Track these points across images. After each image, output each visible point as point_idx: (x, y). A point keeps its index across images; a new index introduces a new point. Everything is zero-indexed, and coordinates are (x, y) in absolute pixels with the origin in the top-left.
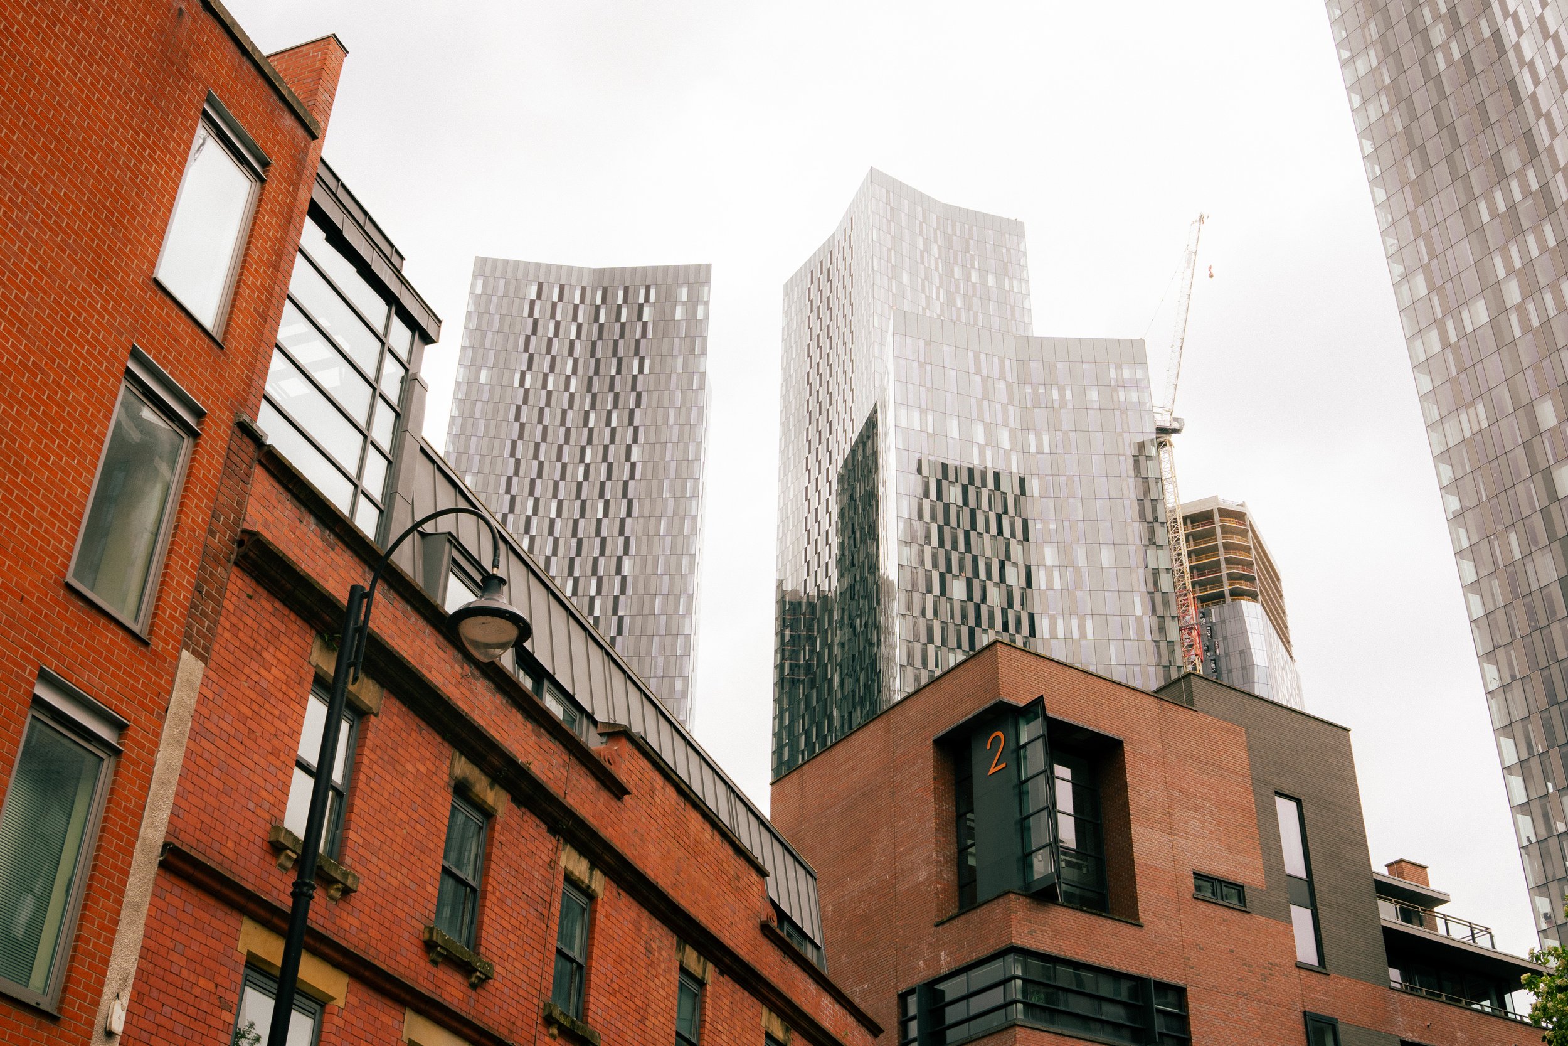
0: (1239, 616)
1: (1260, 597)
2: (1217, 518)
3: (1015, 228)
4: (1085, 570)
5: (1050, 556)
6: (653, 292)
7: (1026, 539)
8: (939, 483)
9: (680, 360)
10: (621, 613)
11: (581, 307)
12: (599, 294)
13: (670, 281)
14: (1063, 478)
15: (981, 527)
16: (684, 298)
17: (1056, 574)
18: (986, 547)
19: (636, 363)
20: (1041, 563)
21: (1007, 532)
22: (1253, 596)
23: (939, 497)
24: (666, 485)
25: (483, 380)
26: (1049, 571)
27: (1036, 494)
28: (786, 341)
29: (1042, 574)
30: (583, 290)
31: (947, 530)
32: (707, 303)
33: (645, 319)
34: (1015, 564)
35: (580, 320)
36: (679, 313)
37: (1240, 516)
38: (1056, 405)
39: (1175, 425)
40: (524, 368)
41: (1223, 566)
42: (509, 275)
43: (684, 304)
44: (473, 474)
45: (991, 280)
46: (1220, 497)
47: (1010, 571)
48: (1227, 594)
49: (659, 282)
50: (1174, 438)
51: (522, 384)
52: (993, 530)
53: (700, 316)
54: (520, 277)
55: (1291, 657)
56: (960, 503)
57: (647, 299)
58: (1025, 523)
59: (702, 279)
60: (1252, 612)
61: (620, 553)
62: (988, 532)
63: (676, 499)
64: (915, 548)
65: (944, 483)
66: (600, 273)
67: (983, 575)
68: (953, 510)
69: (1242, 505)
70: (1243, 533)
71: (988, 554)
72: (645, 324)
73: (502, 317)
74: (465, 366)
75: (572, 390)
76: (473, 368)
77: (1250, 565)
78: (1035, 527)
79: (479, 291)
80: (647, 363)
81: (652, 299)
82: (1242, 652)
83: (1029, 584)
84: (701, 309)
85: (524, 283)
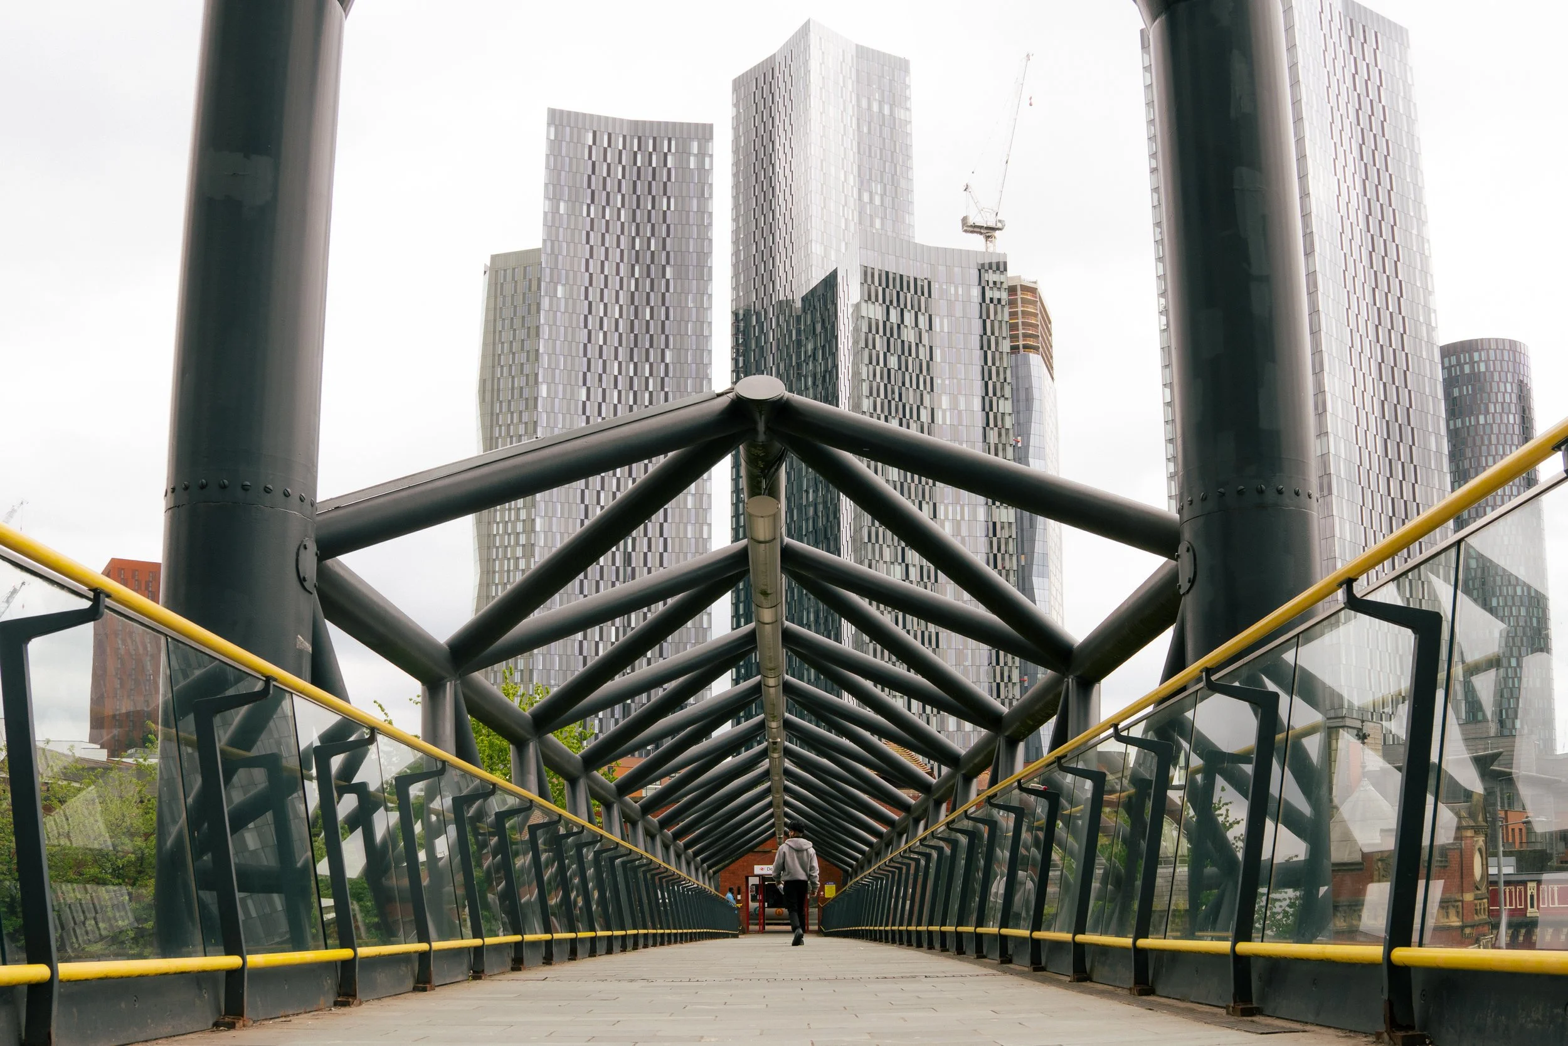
0: (1027, 364)
1: (1041, 349)
2: (1019, 292)
3: (903, 66)
4: (964, 412)
5: (945, 402)
6: (673, 143)
7: (932, 390)
8: (885, 354)
9: (695, 201)
10: (666, 390)
11: (624, 152)
12: (636, 142)
13: (685, 136)
14: (954, 350)
15: (907, 384)
16: (695, 151)
17: (948, 414)
18: (910, 397)
19: (665, 200)
20: (940, 407)
21: (921, 387)
22: (1036, 349)
23: (885, 365)
24: (690, 297)
25: (562, 211)
26: (944, 412)
27: (939, 360)
28: (736, 129)
29: (940, 413)
30: (624, 137)
31: (889, 386)
32: (711, 156)
33: (669, 165)
34: (926, 408)
35: (624, 163)
36: (692, 165)
37: (1033, 291)
38: (953, 299)
39: (999, 225)
40: (589, 202)
41: (1020, 327)
42: (572, 125)
43: (695, 155)
44: (563, 285)
45: (887, 111)
46: (1023, 277)
47: (923, 412)
48: (1021, 347)
49: (678, 135)
50: (997, 233)
51: (588, 214)
52: (914, 386)
53: (707, 167)
54: (580, 126)
55: (1053, 378)
56: (896, 368)
57: (669, 149)
58: (932, 379)
59: (707, 137)
60: (1035, 359)
61: (663, 346)
62: (911, 386)
63: (698, 309)
64: (871, 399)
65: (888, 354)
66: (636, 123)
67: (908, 416)
68: (893, 372)
69: (1035, 283)
70: (1034, 303)
71: (911, 402)
72: (669, 170)
73: (571, 159)
74: (549, 199)
75: (623, 219)
76: (555, 201)
77: (1036, 326)
78: (938, 382)
79: (552, 137)
80: (672, 201)
81: (673, 150)
82: (1027, 389)
83: (933, 421)
84: (707, 160)
85: (583, 131)
